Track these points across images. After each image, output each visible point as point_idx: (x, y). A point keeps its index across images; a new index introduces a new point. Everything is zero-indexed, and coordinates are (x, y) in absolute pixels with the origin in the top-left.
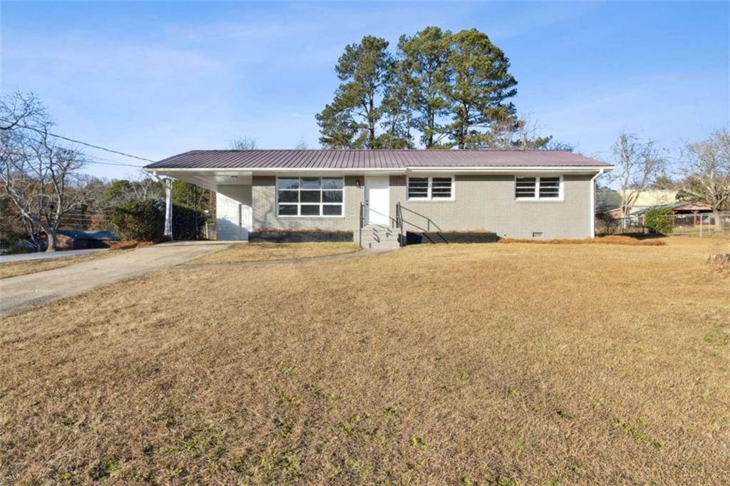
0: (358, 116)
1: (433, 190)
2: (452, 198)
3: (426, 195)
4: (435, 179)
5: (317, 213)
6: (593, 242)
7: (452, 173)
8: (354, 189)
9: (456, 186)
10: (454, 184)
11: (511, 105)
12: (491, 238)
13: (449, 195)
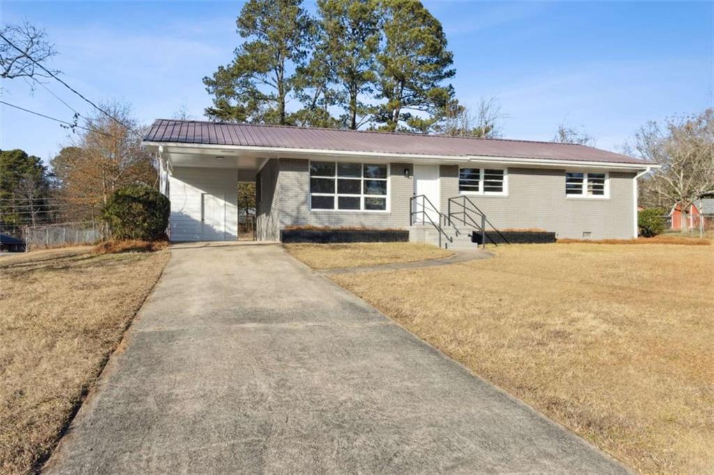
0: (265, 85)
1: (485, 183)
2: (505, 192)
3: (477, 189)
4: (486, 171)
5: (358, 207)
6: (638, 243)
7: (504, 165)
8: (401, 178)
9: (510, 180)
10: (506, 177)
11: (451, 87)
12: (548, 238)
13: (500, 190)
